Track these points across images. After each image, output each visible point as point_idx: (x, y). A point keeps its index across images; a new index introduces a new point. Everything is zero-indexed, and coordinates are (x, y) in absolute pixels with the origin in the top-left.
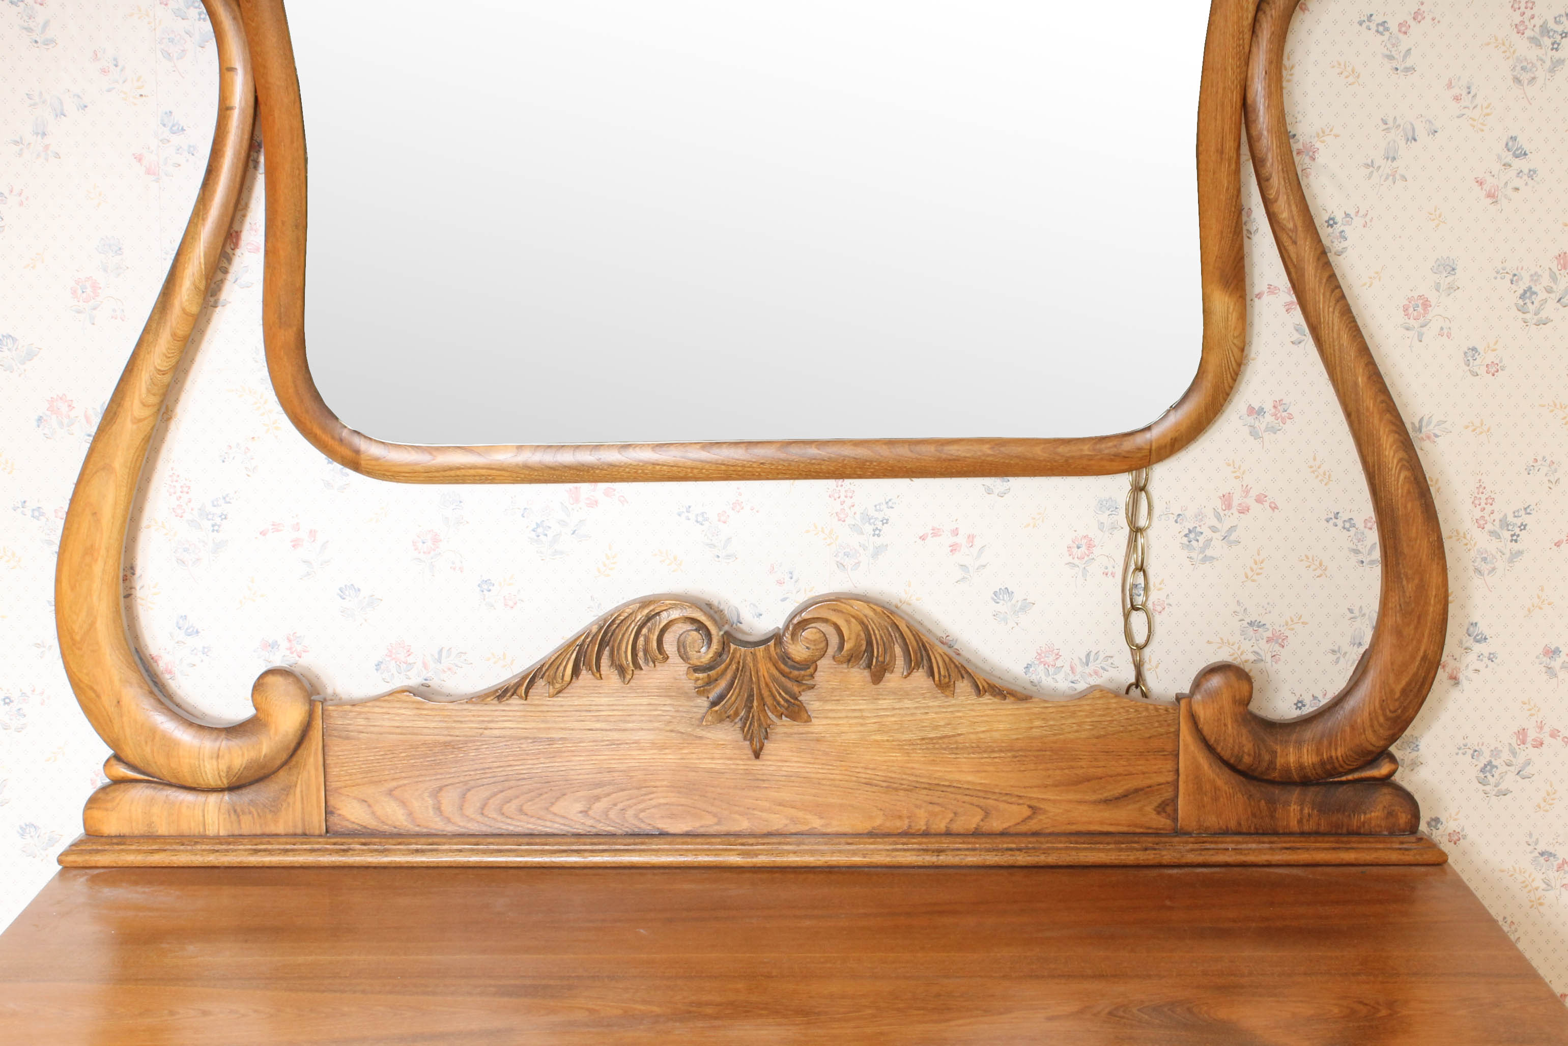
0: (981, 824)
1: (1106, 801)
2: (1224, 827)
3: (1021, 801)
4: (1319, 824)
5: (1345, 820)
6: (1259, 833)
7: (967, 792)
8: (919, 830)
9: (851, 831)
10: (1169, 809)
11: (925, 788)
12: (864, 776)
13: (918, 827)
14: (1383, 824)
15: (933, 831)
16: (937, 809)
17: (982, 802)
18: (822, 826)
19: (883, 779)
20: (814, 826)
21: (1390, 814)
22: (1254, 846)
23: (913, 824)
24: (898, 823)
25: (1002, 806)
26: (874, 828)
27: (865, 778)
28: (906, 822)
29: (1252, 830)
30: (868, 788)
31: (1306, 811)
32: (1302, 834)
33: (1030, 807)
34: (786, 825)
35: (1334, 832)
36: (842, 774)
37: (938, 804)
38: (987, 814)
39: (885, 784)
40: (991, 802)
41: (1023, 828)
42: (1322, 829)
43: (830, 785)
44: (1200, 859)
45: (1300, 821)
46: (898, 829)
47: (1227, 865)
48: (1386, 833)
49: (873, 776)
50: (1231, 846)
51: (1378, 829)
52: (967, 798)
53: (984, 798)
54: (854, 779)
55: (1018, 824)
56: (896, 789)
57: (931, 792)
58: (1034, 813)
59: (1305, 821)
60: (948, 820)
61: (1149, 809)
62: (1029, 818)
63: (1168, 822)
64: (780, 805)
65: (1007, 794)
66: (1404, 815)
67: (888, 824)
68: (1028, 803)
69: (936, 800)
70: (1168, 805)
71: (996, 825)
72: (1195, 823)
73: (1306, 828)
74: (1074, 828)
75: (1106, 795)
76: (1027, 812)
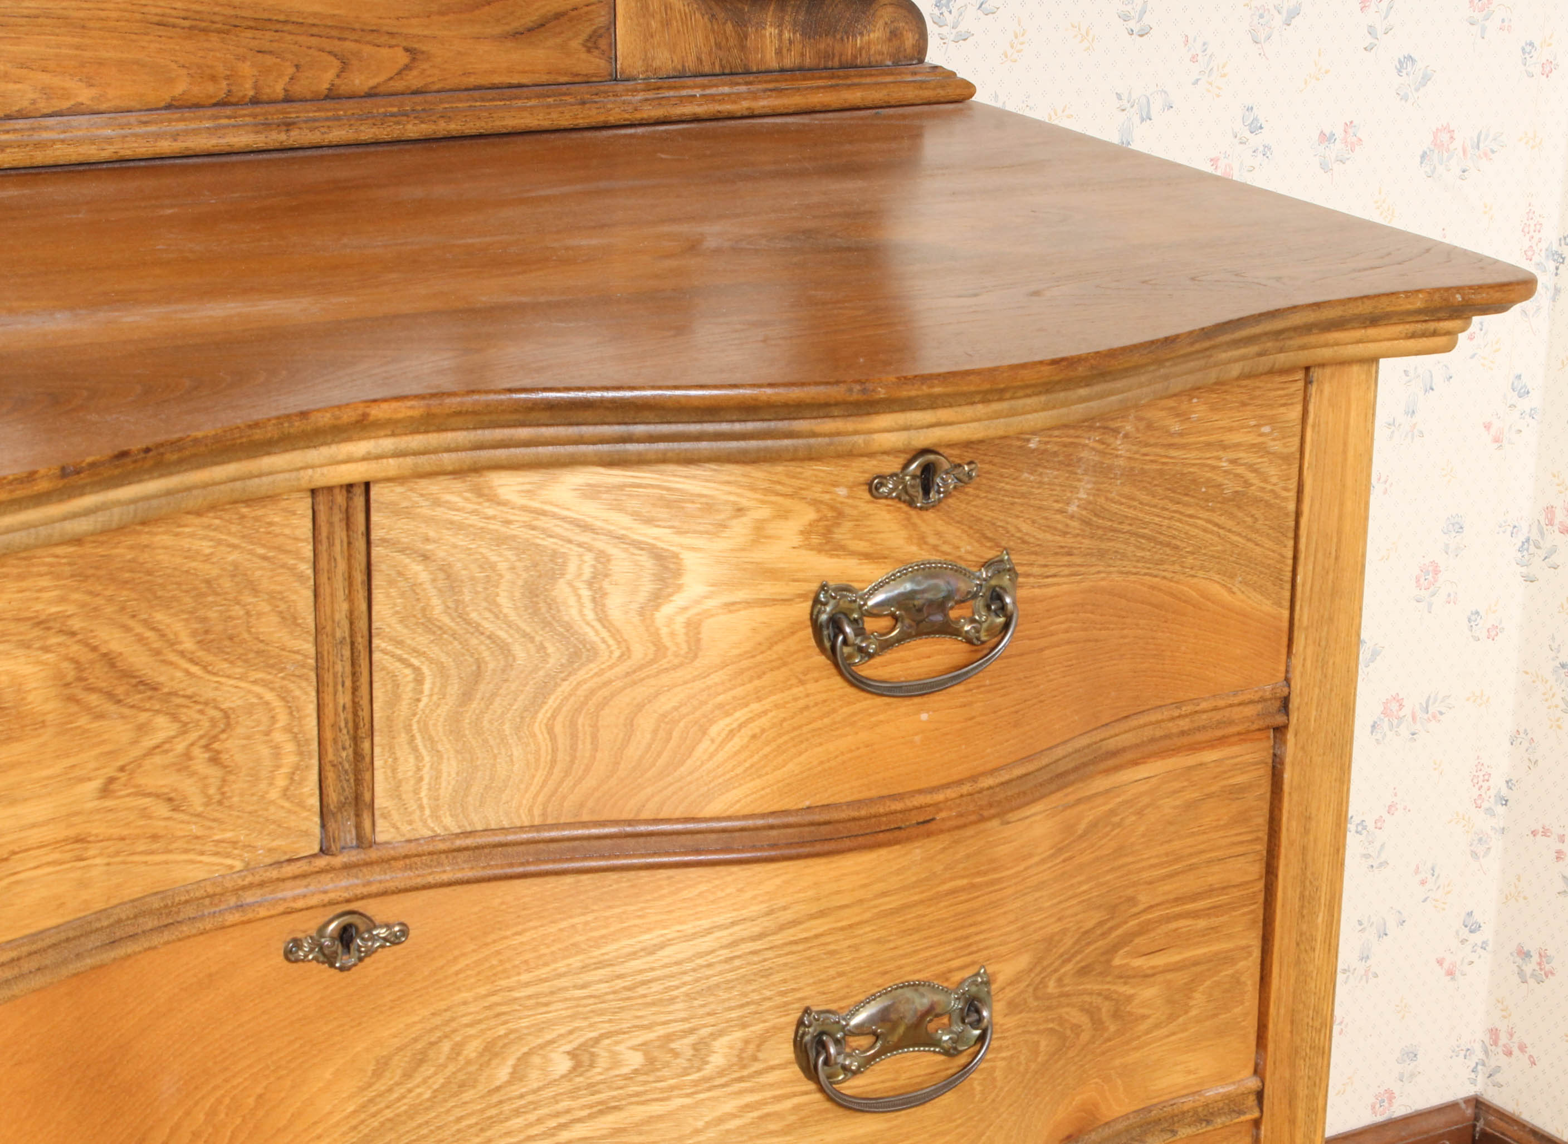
0: (337, 82)
1: (516, 35)
2: (680, 67)
3: (394, 42)
4: (802, 55)
5: (838, 47)
6: (730, 74)
7: (315, 30)
8: (244, 96)
9: (138, 107)
10: (603, 43)
11: (251, 28)
12: (154, 10)
13: (241, 94)
14: (885, 50)
15: (265, 97)
16: (270, 60)
17: (337, 46)
18: (92, 99)
19: (183, 14)
20: (80, 100)
21: (894, 35)
22: (726, 89)
23: (233, 88)
24: (211, 88)
25: (367, 50)
26: (173, 99)
27: (156, 15)
28: (224, 84)
29: (717, 69)
30: (161, 31)
31: (786, 35)
32: (782, 70)
33: (407, 50)
34: (34, 102)
35: (822, 65)
36: (120, 10)
37: (271, 53)
38: (345, 65)
39: (187, 23)
40: (349, 45)
41: (399, 85)
42: (808, 62)
43: (100, 29)
44: (658, 113)
45: (779, 52)
46: (211, 97)
47: (696, 119)
48: (889, 63)
49: (168, 11)
50: (698, 92)
51: (879, 58)
52: (314, 41)
53: (339, 39)
54: (138, 16)
55: (391, 78)
56: (204, 30)
57: (258, 34)
58: (414, 59)
59: (785, 51)
60: (287, 79)
61: (575, 44)
62: (407, 67)
63: (603, 63)
64: (22, 66)
65: (373, 31)
66: (910, 35)
67: (196, 90)
68: (405, 44)
69: (267, 46)
70: (601, 36)
71: (359, 81)
72: (640, 63)
73: (788, 62)
74: (472, 81)
75: (516, 25)
76: (403, 58)
